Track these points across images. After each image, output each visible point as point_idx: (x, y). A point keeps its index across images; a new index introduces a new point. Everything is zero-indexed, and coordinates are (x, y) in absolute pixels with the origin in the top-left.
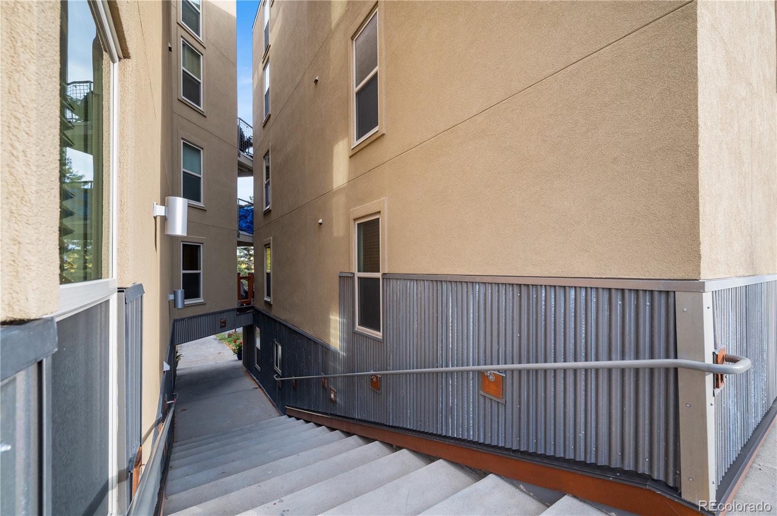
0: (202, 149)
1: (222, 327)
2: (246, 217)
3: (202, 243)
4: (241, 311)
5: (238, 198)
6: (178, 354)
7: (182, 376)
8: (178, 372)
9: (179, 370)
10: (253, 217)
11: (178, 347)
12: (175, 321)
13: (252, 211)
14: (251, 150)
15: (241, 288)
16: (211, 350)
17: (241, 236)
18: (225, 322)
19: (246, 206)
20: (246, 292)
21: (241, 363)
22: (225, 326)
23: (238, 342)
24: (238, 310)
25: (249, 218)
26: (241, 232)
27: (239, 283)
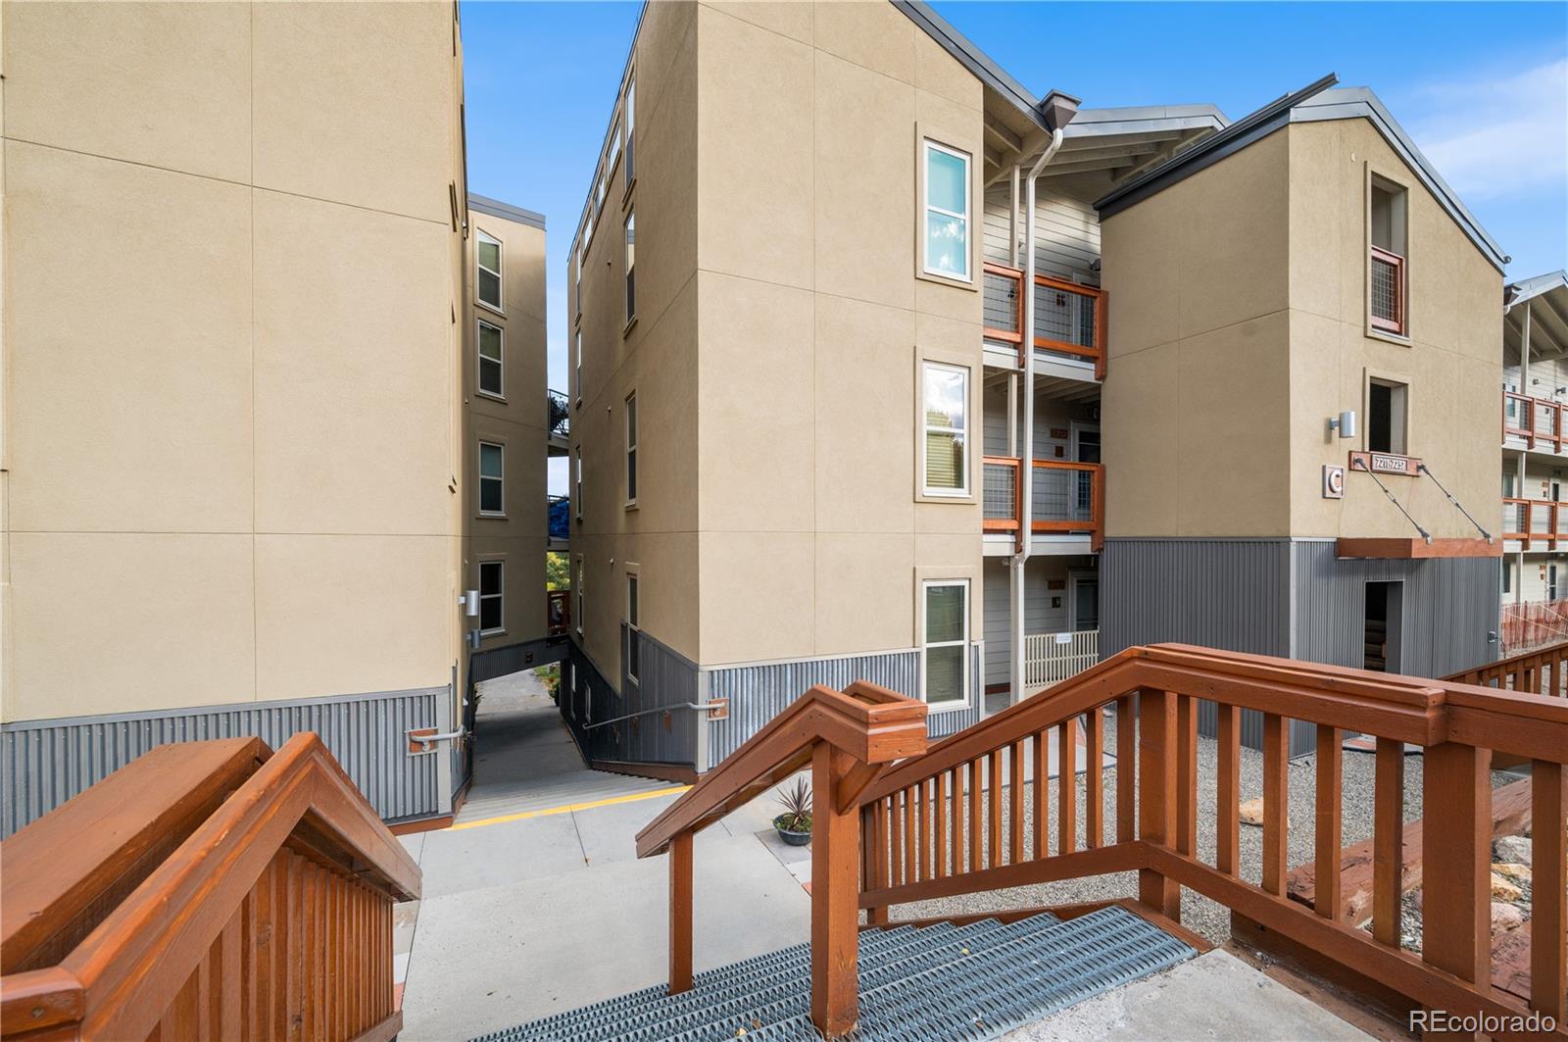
0: (503, 445)
1: (527, 662)
2: (559, 517)
3: (503, 561)
4: (552, 641)
5: (549, 494)
6: (477, 695)
7: (482, 723)
8: (477, 718)
9: (479, 715)
10: (568, 516)
11: (478, 686)
12: (473, 655)
13: (568, 507)
14: (566, 424)
15: (553, 611)
16: (523, 691)
17: (552, 544)
18: (531, 656)
19: (559, 502)
20: (559, 615)
21: (558, 710)
22: (531, 661)
23: (555, 683)
24: (548, 640)
25: (564, 518)
26: (552, 539)
27: (550, 606)
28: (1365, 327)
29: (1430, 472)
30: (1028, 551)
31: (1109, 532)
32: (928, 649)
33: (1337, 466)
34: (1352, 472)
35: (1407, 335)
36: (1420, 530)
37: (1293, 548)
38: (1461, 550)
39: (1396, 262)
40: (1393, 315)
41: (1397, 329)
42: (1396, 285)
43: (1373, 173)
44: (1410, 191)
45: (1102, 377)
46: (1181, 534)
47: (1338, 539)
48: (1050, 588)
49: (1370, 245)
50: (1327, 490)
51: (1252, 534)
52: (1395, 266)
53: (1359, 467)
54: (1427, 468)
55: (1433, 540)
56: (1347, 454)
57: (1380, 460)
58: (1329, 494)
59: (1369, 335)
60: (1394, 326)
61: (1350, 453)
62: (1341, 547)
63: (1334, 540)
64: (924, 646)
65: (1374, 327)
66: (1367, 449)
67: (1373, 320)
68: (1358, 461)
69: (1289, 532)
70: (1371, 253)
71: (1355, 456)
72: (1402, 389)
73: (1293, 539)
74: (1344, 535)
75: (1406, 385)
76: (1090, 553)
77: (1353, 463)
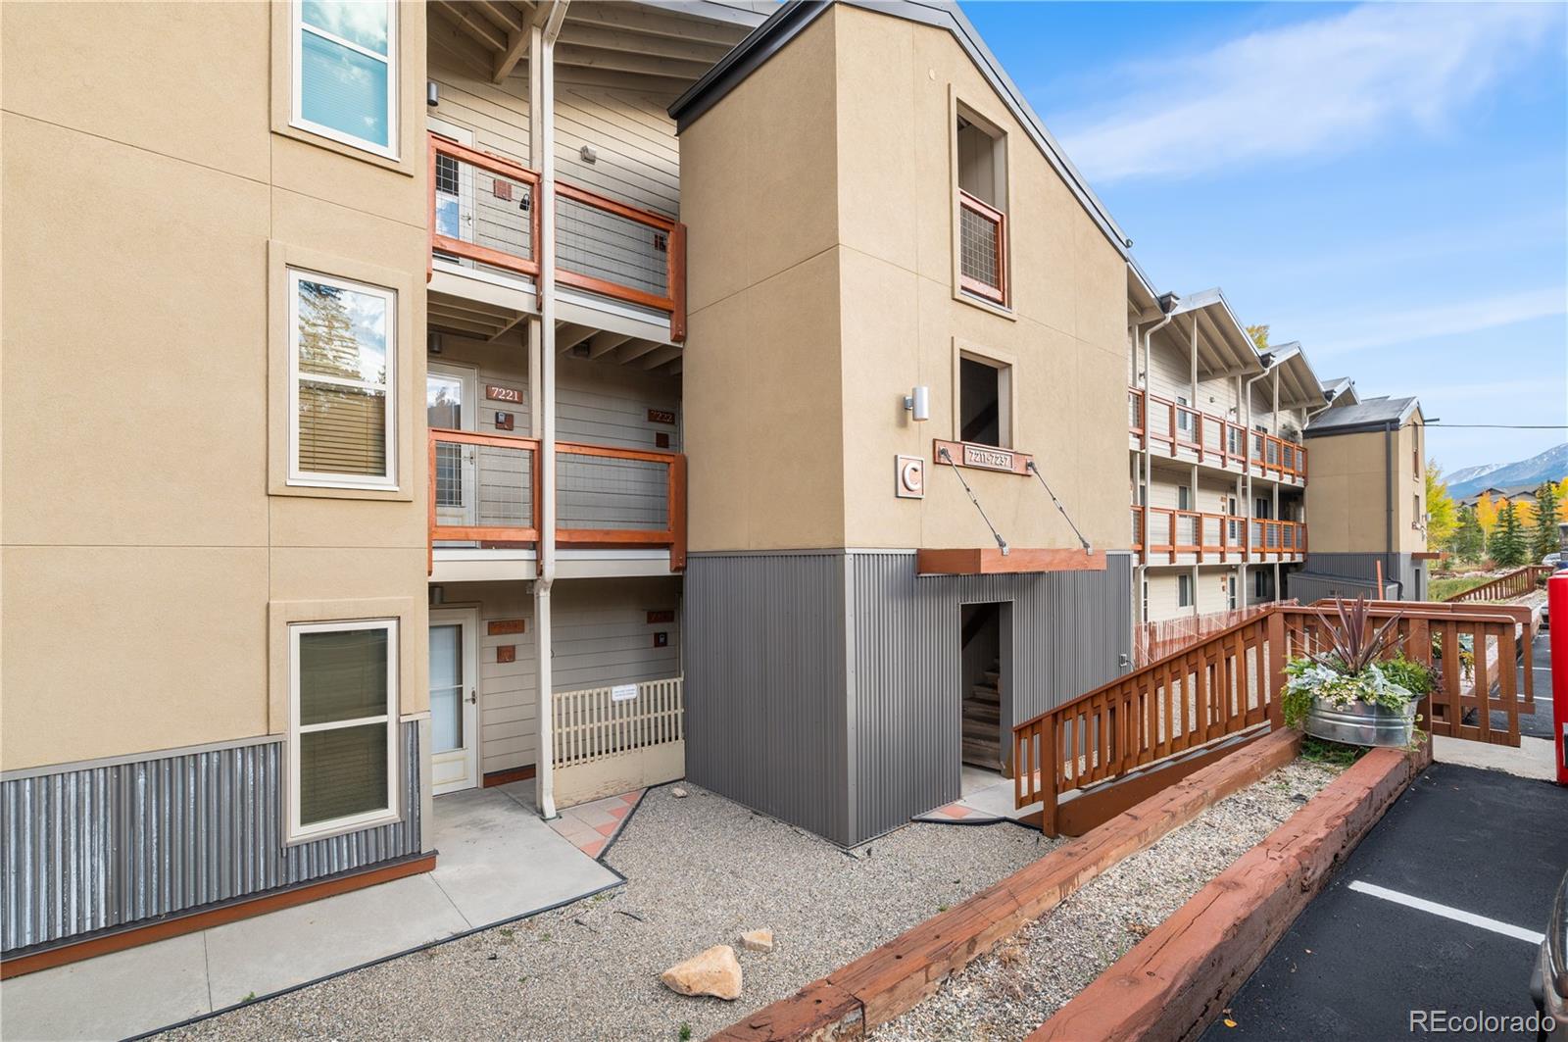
28: (953, 288)
29: (1038, 471)
30: (551, 572)
31: (693, 546)
32: (304, 736)
33: (914, 456)
34: (937, 465)
35: (1010, 307)
36: (997, 538)
37: (849, 562)
38: (1051, 563)
39: (997, 218)
40: (997, 284)
41: (1000, 299)
42: (997, 246)
43: (959, 101)
44: (1010, 136)
45: (680, 337)
46: (753, 546)
47: (918, 550)
48: (650, 621)
49: (957, 189)
50: (900, 489)
51: (813, 545)
52: (996, 223)
53: (943, 460)
54: (1036, 466)
55: (1012, 551)
56: (931, 444)
57: (976, 452)
58: (902, 492)
59: (956, 297)
60: (997, 294)
61: (934, 441)
62: (923, 561)
63: (913, 552)
64: (294, 731)
65: (963, 288)
66: (958, 438)
67: (962, 280)
68: (944, 452)
69: (843, 541)
70: (958, 198)
71: (940, 446)
72: (1007, 370)
73: (847, 551)
74: (927, 545)
75: (1010, 365)
76: (668, 572)
77: (939, 457)
